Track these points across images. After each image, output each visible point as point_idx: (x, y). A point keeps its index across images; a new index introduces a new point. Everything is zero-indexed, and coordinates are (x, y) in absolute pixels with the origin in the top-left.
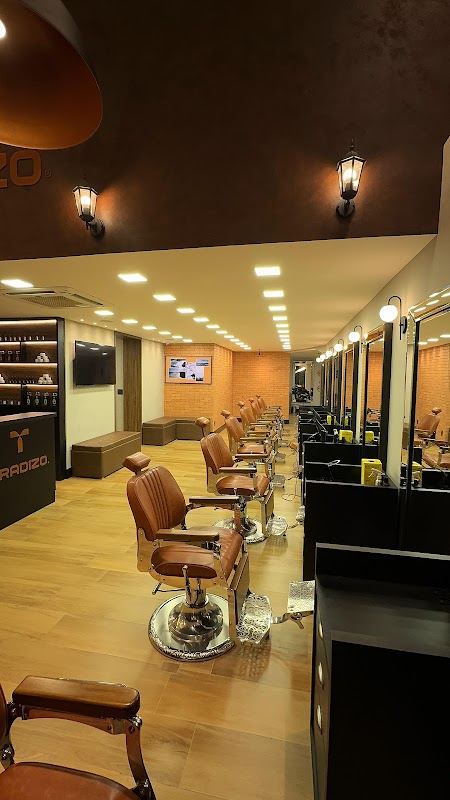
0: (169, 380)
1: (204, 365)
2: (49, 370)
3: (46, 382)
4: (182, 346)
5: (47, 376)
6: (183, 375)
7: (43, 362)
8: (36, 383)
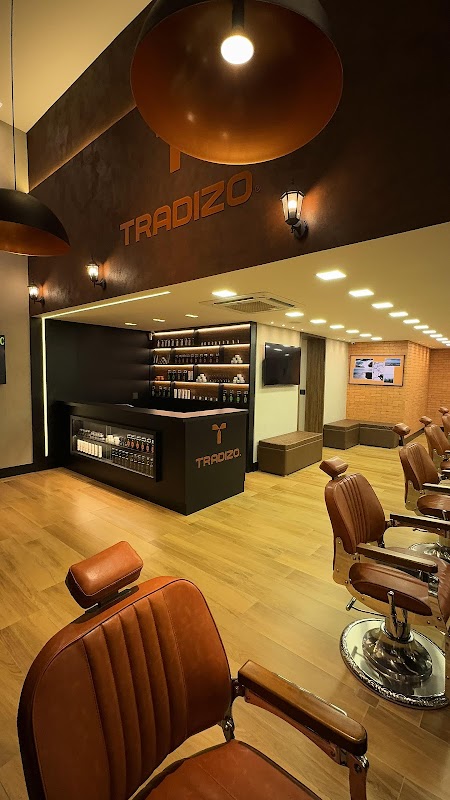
0: (353, 381)
1: (394, 365)
2: (243, 371)
3: (239, 382)
4: (369, 344)
5: (240, 376)
6: (369, 376)
7: (238, 363)
8: (232, 382)
